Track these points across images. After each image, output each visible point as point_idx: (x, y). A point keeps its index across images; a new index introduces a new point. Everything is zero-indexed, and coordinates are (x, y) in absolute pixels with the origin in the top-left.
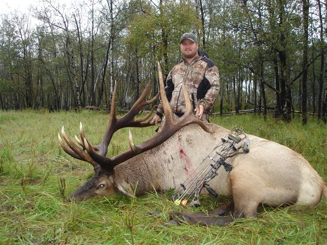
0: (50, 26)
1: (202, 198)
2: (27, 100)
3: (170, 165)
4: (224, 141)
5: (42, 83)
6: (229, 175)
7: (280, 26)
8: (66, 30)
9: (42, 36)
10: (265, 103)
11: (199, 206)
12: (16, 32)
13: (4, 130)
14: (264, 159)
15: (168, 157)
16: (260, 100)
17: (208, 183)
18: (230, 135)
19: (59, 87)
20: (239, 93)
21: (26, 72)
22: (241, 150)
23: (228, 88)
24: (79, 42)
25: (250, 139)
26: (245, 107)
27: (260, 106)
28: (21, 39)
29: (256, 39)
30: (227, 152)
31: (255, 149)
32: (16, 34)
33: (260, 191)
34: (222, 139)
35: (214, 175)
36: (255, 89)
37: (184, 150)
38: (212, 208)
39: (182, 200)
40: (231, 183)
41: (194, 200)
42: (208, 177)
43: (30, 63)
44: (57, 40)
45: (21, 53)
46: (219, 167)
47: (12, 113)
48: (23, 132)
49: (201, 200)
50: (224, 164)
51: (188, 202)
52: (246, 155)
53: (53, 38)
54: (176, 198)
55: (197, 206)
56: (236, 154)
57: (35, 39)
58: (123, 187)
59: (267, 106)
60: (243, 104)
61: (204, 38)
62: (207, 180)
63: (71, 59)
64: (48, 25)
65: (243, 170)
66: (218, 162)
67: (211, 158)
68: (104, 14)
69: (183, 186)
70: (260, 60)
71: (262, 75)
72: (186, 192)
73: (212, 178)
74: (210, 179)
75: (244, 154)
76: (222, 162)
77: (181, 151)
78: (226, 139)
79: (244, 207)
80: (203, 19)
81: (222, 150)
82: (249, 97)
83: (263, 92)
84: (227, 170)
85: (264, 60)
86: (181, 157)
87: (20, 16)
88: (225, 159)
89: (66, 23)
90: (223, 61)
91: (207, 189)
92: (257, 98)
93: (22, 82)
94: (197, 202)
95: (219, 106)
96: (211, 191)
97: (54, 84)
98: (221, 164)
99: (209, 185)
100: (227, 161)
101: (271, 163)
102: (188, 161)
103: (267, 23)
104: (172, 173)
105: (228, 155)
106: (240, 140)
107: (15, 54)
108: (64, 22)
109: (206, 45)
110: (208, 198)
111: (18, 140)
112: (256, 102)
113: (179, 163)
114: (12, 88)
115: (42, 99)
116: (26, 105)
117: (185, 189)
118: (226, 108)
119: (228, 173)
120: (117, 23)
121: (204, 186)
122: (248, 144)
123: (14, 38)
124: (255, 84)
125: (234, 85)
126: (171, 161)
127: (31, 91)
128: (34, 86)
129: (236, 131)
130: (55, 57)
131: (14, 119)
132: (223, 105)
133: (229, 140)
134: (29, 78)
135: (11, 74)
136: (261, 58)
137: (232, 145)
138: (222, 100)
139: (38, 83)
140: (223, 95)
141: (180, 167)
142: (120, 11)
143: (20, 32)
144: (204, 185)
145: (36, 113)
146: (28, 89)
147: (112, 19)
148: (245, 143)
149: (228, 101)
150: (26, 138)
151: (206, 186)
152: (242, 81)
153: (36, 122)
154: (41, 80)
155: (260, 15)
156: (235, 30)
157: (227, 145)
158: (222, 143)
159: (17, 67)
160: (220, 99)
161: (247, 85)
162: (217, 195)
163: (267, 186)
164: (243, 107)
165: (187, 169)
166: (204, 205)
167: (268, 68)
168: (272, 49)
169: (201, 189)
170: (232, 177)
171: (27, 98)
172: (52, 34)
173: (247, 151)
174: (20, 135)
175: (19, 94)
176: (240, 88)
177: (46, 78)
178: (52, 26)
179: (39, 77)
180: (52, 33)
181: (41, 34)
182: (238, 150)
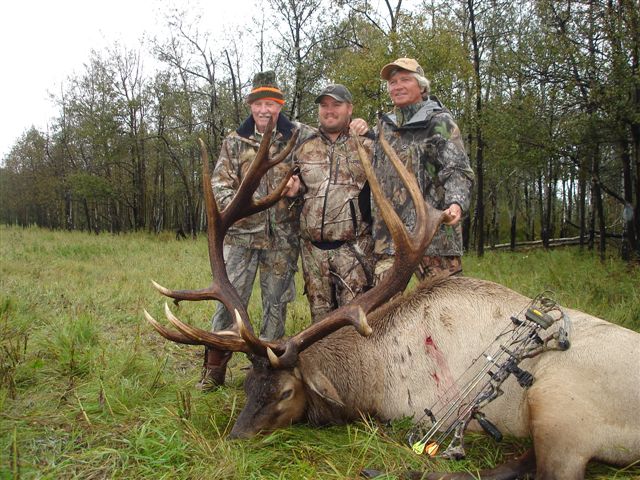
0: (181, 73)
1: (468, 439)
2: (135, 214)
3: (404, 367)
4: (517, 322)
5: (163, 181)
6: (526, 396)
7: (634, 73)
8: (211, 80)
9: (167, 93)
10: (602, 224)
11: (463, 458)
12: (117, 85)
13: (89, 273)
14: (601, 364)
15: (401, 350)
16: (593, 220)
17: (482, 411)
18: (528, 310)
19: (197, 190)
20: (549, 204)
21: (133, 161)
22: (552, 343)
23: (526, 195)
24: (236, 104)
25: (573, 321)
26: (562, 232)
27: (592, 233)
28: (126, 100)
29: (585, 98)
30: (522, 347)
31: (582, 342)
32: (116, 89)
33: (591, 432)
34: (512, 318)
35: (493, 393)
36: (582, 195)
37: (434, 338)
38: (490, 463)
39: (428, 444)
40: (530, 413)
41: (454, 445)
42: (483, 399)
43: (142, 144)
44: (193, 100)
45: (125, 125)
46: (505, 378)
47: (106, 239)
48: (124, 279)
49: (468, 445)
50: (517, 372)
51: (441, 448)
52: (563, 355)
53: (185, 97)
54: (416, 439)
55: (458, 457)
56: (542, 352)
57: (151, 98)
58: (315, 384)
59: (607, 232)
60: (557, 225)
61: (479, 98)
62: (481, 404)
63: (219, 136)
64: (177, 71)
65: (557, 386)
66: (504, 367)
67: (489, 358)
68: (284, 50)
69: (429, 414)
70: (592, 139)
71: (597, 171)
72: (437, 426)
73: (490, 401)
74: (486, 401)
75: (558, 353)
76: (512, 368)
77: (429, 340)
78: (522, 318)
79: (558, 465)
80: (477, 59)
81: (512, 341)
82: (570, 212)
83: (598, 203)
84: (522, 385)
85: (602, 140)
86: (428, 352)
87: (124, 55)
88: (519, 362)
89: (211, 68)
90: (518, 142)
91: (480, 422)
92: (587, 215)
93: (126, 180)
94: (458, 450)
95: (508, 230)
96: (488, 429)
97: (186, 185)
98: (509, 372)
99: (484, 415)
100: (523, 366)
101: (615, 373)
102: (441, 361)
103: (606, 65)
104: (407, 383)
105: (525, 354)
106: (550, 323)
107: (115, 128)
108: (208, 66)
109: (483, 111)
110: (482, 442)
111: (114, 296)
112: (583, 224)
113: (422, 364)
114: (108, 190)
115: (163, 213)
116: (133, 223)
117: (433, 420)
118: (524, 233)
119: (523, 390)
120: (309, 67)
121: (473, 417)
122: (567, 330)
123: (113, 96)
124: (582, 186)
125: (540, 188)
126: (407, 359)
127: (142, 197)
128: (150, 187)
129: (542, 302)
130: (190, 132)
131: (108, 252)
132: (518, 227)
133: (528, 321)
134: (139, 171)
135: (107, 165)
136: (595, 137)
137: (534, 332)
138: (514, 218)
139: (156, 182)
140: (517, 206)
141: (424, 372)
142: (314, 43)
143: (124, 85)
144: (475, 413)
145: (152, 239)
146: (138, 192)
147: (299, 59)
148: (561, 328)
149: (527, 220)
150: (127, 291)
151: (478, 416)
152: (556, 180)
153: (150, 259)
154: (163, 177)
155: (593, 50)
156: (541, 81)
157: (524, 332)
158: (512, 327)
159: (118, 151)
160: (511, 217)
161: (565, 189)
162: (502, 437)
163: (606, 421)
164: (558, 231)
165: (439, 375)
166: (474, 457)
167: (609, 155)
168: (618, 119)
169: (467, 423)
170: (532, 402)
171: (135, 210)
172: (185, 89)
173: (565, 346)
174: (117, 286)
175: (120, 203)
176: (552, 193)
177: (172, 174)
178: (184, 73)
179: (159, 171)
180: (185, 86)
181: (165, 88)
182: (545, 342)
